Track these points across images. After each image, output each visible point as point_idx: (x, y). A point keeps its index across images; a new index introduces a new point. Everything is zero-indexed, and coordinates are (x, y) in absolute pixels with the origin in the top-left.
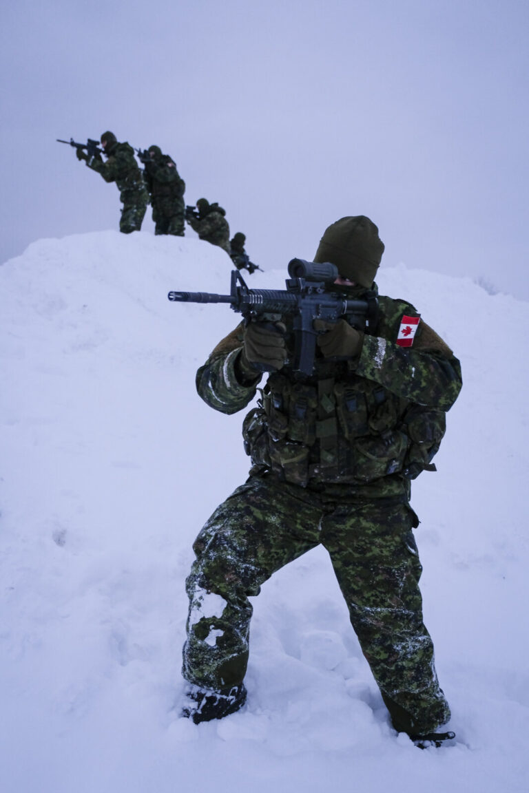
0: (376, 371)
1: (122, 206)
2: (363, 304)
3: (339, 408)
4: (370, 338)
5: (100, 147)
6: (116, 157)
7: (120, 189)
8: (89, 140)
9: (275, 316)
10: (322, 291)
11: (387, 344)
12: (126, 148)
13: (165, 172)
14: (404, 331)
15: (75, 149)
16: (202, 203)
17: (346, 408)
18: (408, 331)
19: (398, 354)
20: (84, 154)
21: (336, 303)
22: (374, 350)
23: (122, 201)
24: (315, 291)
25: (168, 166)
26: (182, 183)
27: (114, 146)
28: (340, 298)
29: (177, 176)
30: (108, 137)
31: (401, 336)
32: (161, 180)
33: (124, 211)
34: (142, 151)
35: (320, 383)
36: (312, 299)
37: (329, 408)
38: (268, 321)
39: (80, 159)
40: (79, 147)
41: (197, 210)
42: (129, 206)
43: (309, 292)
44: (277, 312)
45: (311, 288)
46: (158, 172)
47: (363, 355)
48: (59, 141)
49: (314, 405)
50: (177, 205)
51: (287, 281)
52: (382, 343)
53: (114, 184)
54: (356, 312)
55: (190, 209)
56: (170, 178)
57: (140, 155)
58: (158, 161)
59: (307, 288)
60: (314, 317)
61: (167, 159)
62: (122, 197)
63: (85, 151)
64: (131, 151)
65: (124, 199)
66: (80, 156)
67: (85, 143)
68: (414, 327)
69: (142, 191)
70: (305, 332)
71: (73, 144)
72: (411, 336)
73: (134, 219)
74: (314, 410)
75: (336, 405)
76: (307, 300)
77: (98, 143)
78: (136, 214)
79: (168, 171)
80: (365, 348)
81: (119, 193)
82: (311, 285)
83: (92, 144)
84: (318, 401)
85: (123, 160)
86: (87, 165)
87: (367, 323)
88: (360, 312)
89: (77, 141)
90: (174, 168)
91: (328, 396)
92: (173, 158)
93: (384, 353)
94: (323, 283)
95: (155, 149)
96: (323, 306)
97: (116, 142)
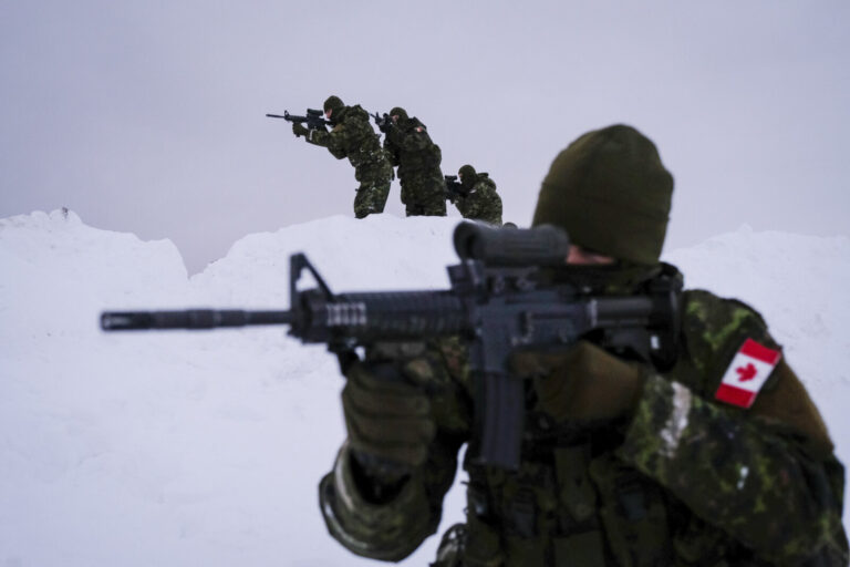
0: (660, 462)
1: (358, 185)
2: (641, 303)
3: (604, 512)
4: (657, 382)
5: (325, 117)
6: (344, 124)
7: (353, 164)
8: (309, 111)
9: (405, 347)
10: (529, 285)
11: (693, 402)
12: (358, 112)
13: (414, 137)
14: (740, 370)
15: (291, 123)
16: (467, 171)
17: (622, 511)
18: (748, 373)
19: (716, 429)
20: (303, 128)
21: (570, 308)
22: (664, 411)
23: (358, 179)
24: (512, 284)
25: (416, 132)
26: (436, 148)
27: (341, 112)
28: (579, 297)
29: (429, 142)
30: (333, 103)
31: (731, 378)
32: (409, 149)
33: (361, 191)
34: (381, 116)
35: (558, 453)
36: (508, 302)
37: (583, 510)
38: (388, 361)
39: (298, 136)
40: (297, 121)
41: (459, 180)
42: (366, 184)
43: (497, 290)
44: (412, 337)
45: (500, 279)
46: (406, 139)
47: (637, 420)
48: (269, 116)
49: (549, 505)
50: (433, 182)
51: (451, 270)
52: (682, 399)
53: (346, 160)
54: (623, 322)
55: (451, 179)
56: (422, 145)
57: (378, 120)
58: (402, 127)
59: (490, 281)
60: (515, 341)
61: (415, 122)
62: (357, 174)
63: (305, 125)
64: (365, 116)
65: (360, 176)
66: (298, 131)
67: (304, 114)
68: (764, 369)
69: (383, 163)
70: (496, 376)
71: (287, 117)
72: (753, 386)
73: (374, 199)
74: (551, 515)
75: (599, 503)
76: (496, 306)
77: (321, 113)
78: (375, 192)
79: (418, 136)
80: (645, 406)
81: (354, 170)
82: (499, 275)
83: (313, 116)
84: (557, 495)
85: (354, 127)
86: (308, 140)
87: (655, 342)
88: (635, 321)
89: (293, 113)
90: (424, 133)
91: (579, 482)
92: (421, 120)
93: (683, 423)
94: (535, 269)
95: (398, 112)
96: (536, 316)
97: (343, 108)
